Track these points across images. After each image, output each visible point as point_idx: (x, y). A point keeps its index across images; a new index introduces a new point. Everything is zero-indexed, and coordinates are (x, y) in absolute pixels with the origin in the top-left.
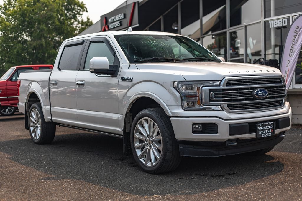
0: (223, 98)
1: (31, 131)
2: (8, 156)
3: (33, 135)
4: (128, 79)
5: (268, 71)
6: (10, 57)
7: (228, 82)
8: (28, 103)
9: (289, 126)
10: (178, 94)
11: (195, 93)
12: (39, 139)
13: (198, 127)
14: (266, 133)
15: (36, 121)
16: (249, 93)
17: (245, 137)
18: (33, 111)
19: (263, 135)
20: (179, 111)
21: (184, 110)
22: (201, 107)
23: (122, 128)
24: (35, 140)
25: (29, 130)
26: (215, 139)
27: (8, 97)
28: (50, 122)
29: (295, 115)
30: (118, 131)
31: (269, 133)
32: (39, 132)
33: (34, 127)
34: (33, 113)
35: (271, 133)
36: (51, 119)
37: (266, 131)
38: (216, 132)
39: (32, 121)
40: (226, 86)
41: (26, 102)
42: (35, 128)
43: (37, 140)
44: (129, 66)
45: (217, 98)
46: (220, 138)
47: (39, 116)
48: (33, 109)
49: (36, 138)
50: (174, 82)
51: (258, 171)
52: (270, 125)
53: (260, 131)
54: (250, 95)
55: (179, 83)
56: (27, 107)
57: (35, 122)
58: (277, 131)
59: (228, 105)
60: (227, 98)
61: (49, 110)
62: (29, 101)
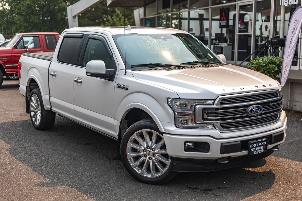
0: (216, 117)
1: (32, 116)
2: (8, 146)
3: (34, 119)
4: (124, 87)
5: (264, 86)
6: (21, 9)
7: (222, 101)
8: (29, 87)
9: (283, 140)
10: (171, 111)
11: (188, 110)
12: (39, 124)
13: (190, 144)
14: (258, 150)
15: (36, 106)
16: (243, 111)
17: (237, 155)
18: (33, 97)
19: (255, 153)
20: (172, 128)
21: (177, 127)
22: (194, 125)
23: (118, 133)
24: (36, 125)
25: (29, 114)
26: (207, 158)
27: (14, 65)
28: (49, 110)
29: (298, 102)
30: (114, 135)
31: (261, 149)
32: (39, 118)
33: (34, 112)
34: (33, 98)
35: (263, 150)
36: (51, 109)
37: (259, 148)
38: (208, 150)
39: (32, 106)
40: (220, 105)
41: (26, 87)
42: (36, 113)
43: (37, 125)
44: (126, 72)
45: (210, 117)
46: (211, 156)
47: (39, 102)
48: (34, 95)
49: (37, 123)
50: (168, 98)
51: (248, 186)
52: (262, 141)
53: (252, 148)
54: (244, 112)
55: (173, 100)
56: (28, 92)
57: (36, 108)
58: (270, 147)
59: (221, 124)
60: (220, 117)
61: (48, 99)
62: (30, 85)
